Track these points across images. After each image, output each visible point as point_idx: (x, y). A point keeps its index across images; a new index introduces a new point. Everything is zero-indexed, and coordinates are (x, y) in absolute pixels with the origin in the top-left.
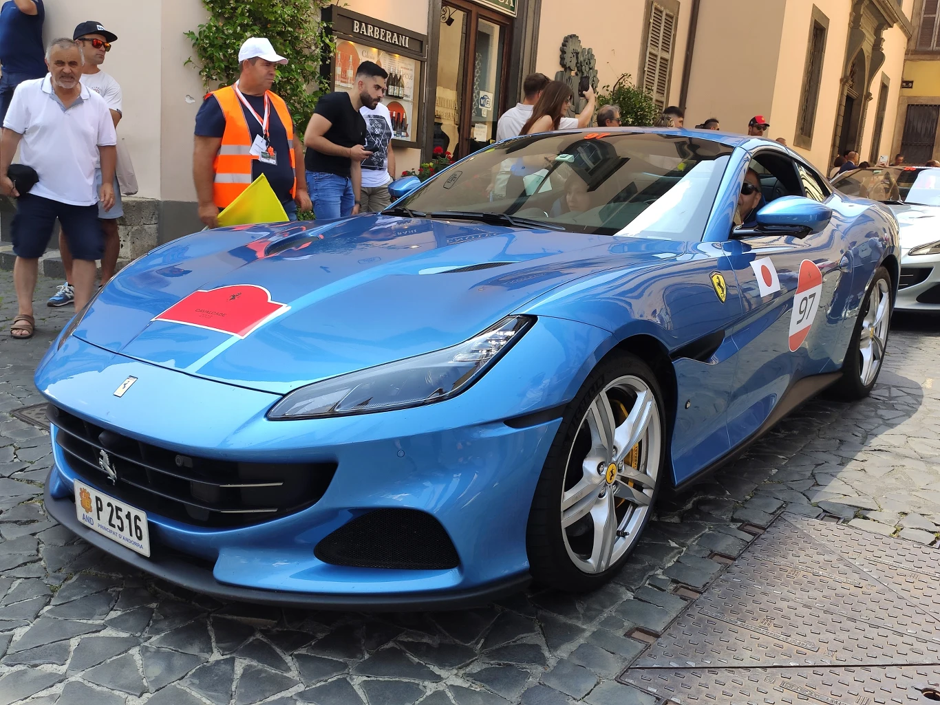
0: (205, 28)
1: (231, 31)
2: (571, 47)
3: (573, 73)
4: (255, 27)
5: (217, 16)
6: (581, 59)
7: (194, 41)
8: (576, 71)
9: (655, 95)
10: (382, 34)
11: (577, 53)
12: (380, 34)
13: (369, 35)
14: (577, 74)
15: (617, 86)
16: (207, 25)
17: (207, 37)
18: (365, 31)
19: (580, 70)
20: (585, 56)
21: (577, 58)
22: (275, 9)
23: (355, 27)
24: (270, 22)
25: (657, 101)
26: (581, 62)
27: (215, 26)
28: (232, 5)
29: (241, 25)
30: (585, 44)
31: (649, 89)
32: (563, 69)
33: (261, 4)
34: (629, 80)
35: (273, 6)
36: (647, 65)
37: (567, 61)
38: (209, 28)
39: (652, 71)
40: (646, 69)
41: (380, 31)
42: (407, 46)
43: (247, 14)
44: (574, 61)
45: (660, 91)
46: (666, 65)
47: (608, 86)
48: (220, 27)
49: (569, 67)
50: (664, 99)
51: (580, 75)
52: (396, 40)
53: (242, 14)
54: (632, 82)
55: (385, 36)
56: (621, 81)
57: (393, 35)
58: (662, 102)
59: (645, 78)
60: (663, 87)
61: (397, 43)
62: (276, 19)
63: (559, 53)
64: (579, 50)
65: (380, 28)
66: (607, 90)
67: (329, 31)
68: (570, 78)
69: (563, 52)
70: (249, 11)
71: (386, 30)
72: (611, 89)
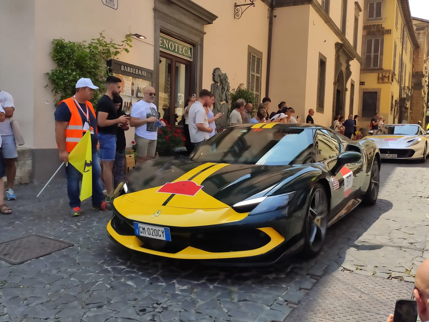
0: (54, 71)
1: (66, 72)
2: (217, 73)
3: (219, 84)
4: (77, 70)
5: (59, 65)
6: (222, 78)
7: (49, 77)
8: (220, 83)
9: (255, 92)
10: (134, 71)
11: (220, 76)
12: (133, 70)
13: (128, 71)
14: (220, 84)
15: (238, 89)
16: (55, 70)
17: (56, 75)
18: (126, 69)
19: (221, 83)
20: (223, 77)
21: (220, 78)
22: (86, 62)
23: (122, 68)
24: (84, 67)
25: (256, 95)
26: (222, 79)
27: (59, 70)
28: (67, 61)
29: (71, 69)
30: (223, 72)
31: (252, 90)
32: (214, 83)
33: (80, 60)
34: (243, 86)
35: (86, 60)
36: (250, 80)
37: (216, 79)
38: (56, 71)
39: (253, 82)
40: (250, 81)
41: (133, 69)
42: (145, 75)
43: (74, 64)
44: (219, 79)
45: (257, 90)
46: (258, 79)
47: (234, 89)
48: (61, 70)
49: (217, 82)
50: (259, 94)
51: (222, 85)
52: (140, 73)
53: (72, 65)
54: (244, 87)
55: (135, 71)
56: (240, 87)
57: (139, 71)
58: (258, 95)
59: (250, 85)
60: (258, 88)
61: (141, 74)
62: (87, 66)
63: (212, 76)
64: (221, 74)
65: (133, 68)
66: (234, 91)
67: (110, 70)
68: (217, 86)
69: (214, 75)
70: (75, 63)
71: (136, 69)
72: (236, 90)
